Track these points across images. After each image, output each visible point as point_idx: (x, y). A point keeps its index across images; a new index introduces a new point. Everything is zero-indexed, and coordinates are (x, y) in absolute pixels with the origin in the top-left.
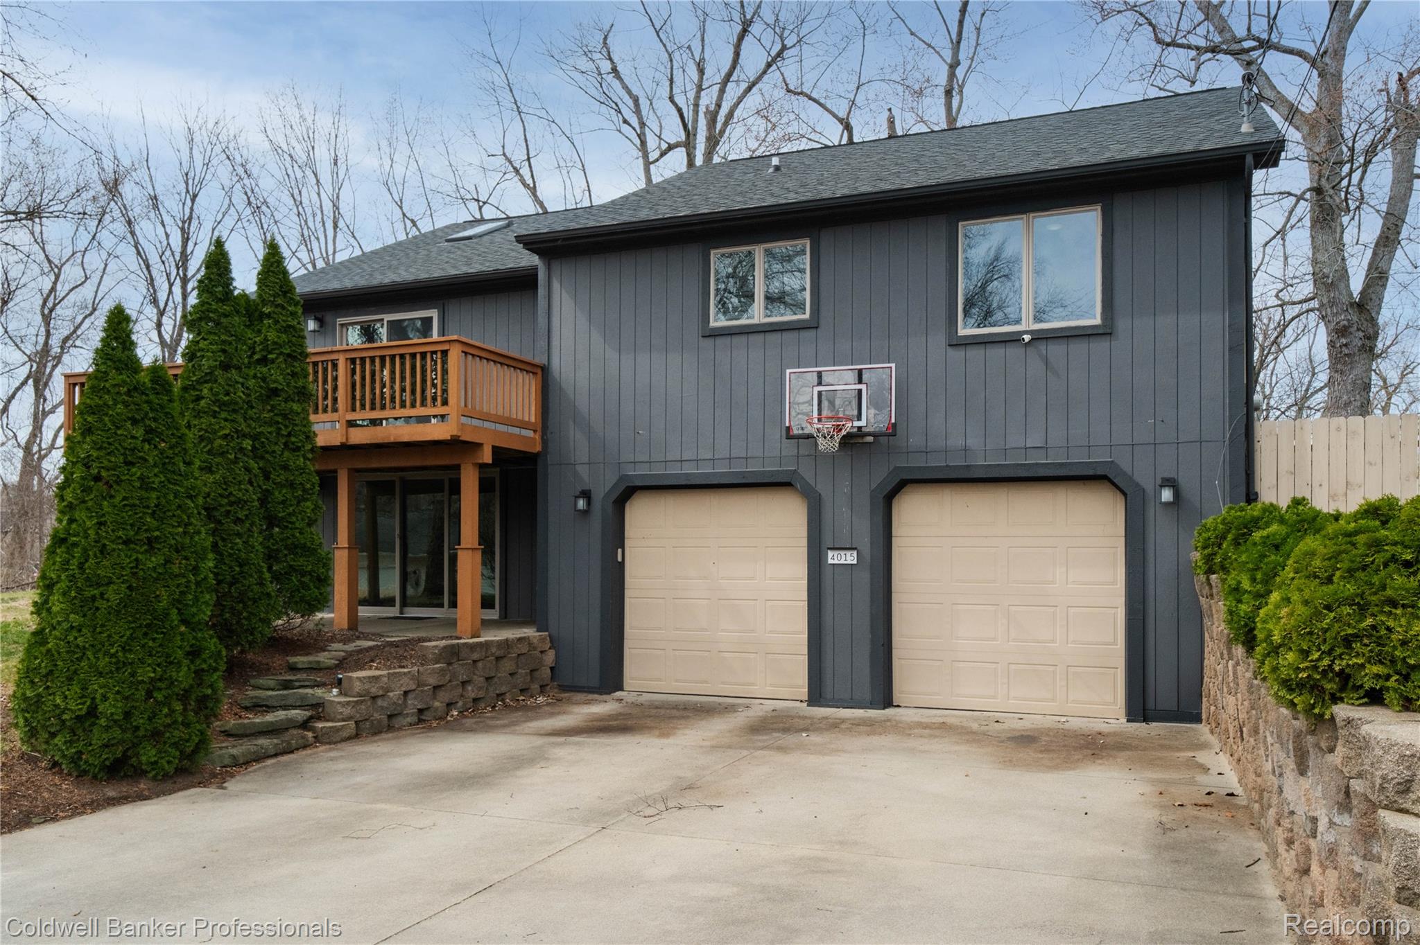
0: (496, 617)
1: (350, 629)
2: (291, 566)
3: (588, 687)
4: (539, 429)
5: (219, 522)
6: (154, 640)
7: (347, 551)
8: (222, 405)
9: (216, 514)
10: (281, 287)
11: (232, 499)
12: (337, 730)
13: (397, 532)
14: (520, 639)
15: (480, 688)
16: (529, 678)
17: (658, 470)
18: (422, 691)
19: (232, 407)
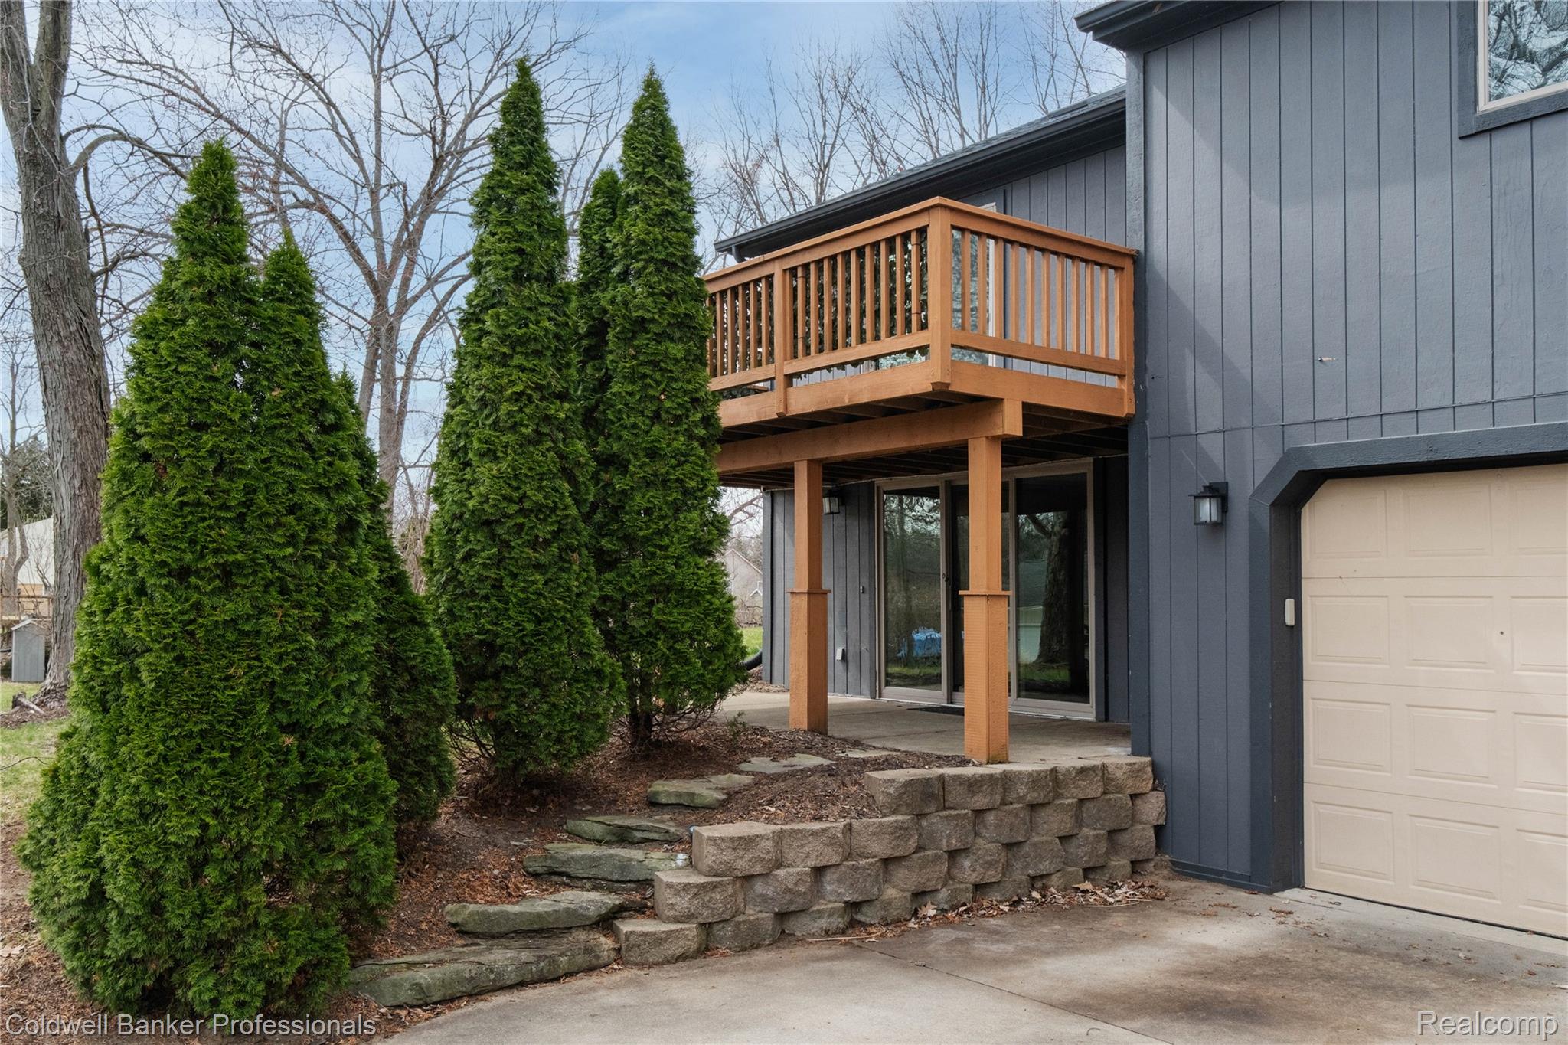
0: (1091, 717)
1: (812, 729)
2: (658, 623)
3: (1229, 874)
4: (1129, 369)
5: (506, 545)
6: (213, 762)
7: (805, 598)
8: (516, 343)
9: (500, 531)
10: (656, 149)
11: (527, 505)
12: (658, 940)
13: (943, 570)
14: (1083, 771)
15: (990, 864)
16: (1103, 847)
17: (1363, 435)
18: (855, 868)
19: (533, 346)
